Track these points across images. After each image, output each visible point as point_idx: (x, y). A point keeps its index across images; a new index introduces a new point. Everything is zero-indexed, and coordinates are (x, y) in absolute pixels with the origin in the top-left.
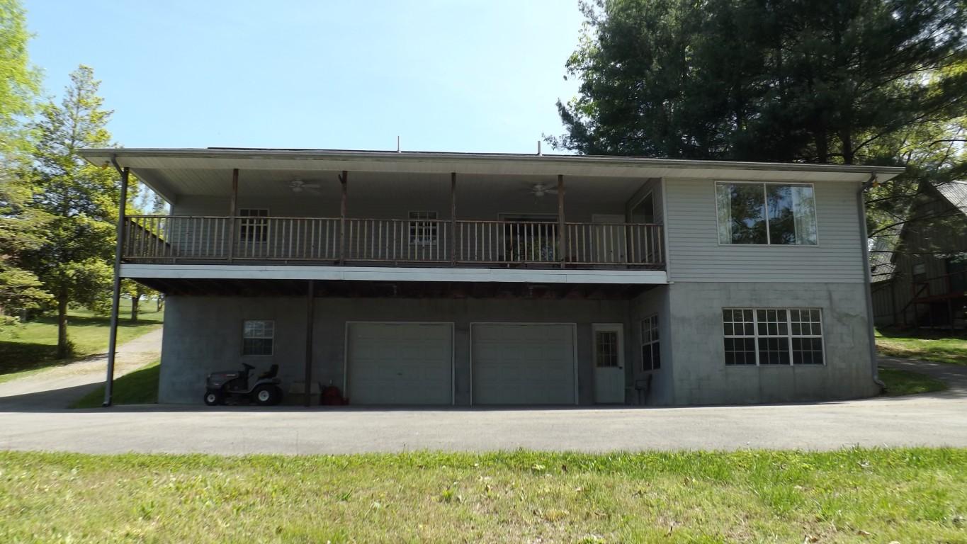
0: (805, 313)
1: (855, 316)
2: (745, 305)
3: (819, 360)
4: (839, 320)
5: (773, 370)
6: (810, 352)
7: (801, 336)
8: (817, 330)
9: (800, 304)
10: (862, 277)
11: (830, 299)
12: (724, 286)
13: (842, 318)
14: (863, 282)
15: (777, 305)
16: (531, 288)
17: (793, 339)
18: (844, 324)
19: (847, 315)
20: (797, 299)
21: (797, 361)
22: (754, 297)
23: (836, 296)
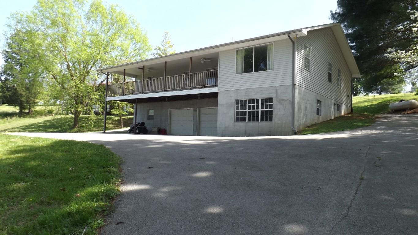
0: (267, 100)
1: (287, 100)
2: (243, 98)
3: (271, 119)
4: (280, 102)
5: (252, 124)
6: (268, 116)
7: (265, 110)
8: (271, 107)
9: (265, 96)
10: (291, 82)
11: (277, 93)
12: (236, 91)
13: (281, 101)
14: (291, 84)
15: (255, 97)
16: (199, 95)
17: (261, 111)
18: (281, 104)
19: (283, 100)
20: (263, 94)
21: (262, 120)
22: (246, 95)
23: (279, 92)
